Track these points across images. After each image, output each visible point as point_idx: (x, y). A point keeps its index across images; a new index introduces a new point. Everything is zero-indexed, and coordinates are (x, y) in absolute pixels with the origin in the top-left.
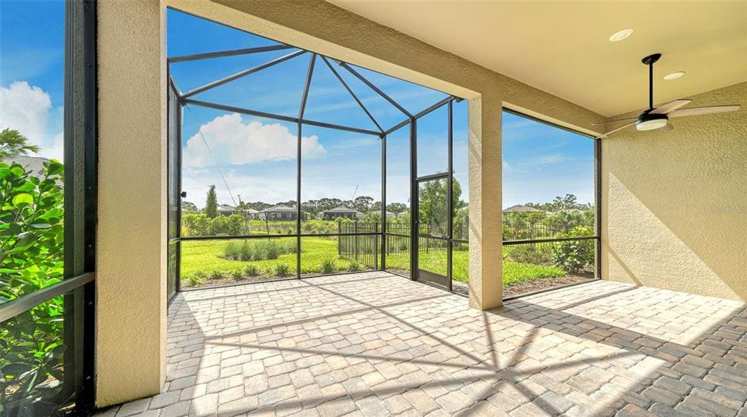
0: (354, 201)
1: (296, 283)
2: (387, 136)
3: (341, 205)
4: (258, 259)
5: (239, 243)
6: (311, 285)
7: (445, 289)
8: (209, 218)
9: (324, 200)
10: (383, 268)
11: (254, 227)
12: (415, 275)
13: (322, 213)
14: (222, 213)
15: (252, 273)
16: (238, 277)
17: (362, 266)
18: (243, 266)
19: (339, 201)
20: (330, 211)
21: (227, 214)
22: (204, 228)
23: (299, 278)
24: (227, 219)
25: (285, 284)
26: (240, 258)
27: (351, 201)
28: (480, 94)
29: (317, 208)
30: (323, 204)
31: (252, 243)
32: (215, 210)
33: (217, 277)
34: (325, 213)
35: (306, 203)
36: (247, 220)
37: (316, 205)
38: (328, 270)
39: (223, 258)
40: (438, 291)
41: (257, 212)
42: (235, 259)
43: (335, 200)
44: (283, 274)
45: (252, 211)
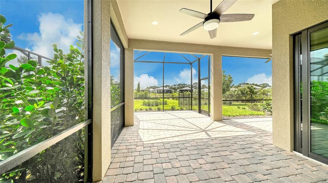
1: (163, 112)
2: (192, 64)
3: (187, 86)
4: (152, 106)
5: (146, 101)
6: (166, 113)
7: (207, 116)
8: (138, 93)
9: (180, 84)
10: (192, 110)
11: (152, 95)
12: (200, 111)
13: (179, 90)
14: (142, 91)
15: (150, 109)
16: (146, 110)
17: (184, 109)
18: (148, 108)
20: (182, 89)
21: (143, 91)
22: (136, 96)
23: (163, 111)
24: (143, 93)
25: (159, 112)
26: (147, 106)
28: (213, 54)
29: (177, 88)
30: (179, 86)
31: (151, 101)
32: (140, 90)
33: (141, 110)
34: (180, 90)
35: (172, 86)
36: (149, 93)
37: (177, 87)
38: (173, 109)
39: (142, 105)
40: (205, 116)
41: (153, 90)
42: (146, 106)
43: (184, 84)
44: (159, 110)
45: (151, 90)
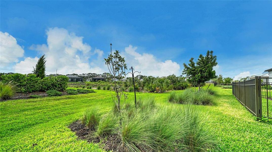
0: (102, 74)
9: (89, 74)
19: (96, 74)
27: (101, 74)
30: (89, 75)
37: (86, 76)
